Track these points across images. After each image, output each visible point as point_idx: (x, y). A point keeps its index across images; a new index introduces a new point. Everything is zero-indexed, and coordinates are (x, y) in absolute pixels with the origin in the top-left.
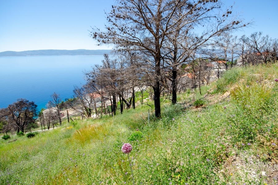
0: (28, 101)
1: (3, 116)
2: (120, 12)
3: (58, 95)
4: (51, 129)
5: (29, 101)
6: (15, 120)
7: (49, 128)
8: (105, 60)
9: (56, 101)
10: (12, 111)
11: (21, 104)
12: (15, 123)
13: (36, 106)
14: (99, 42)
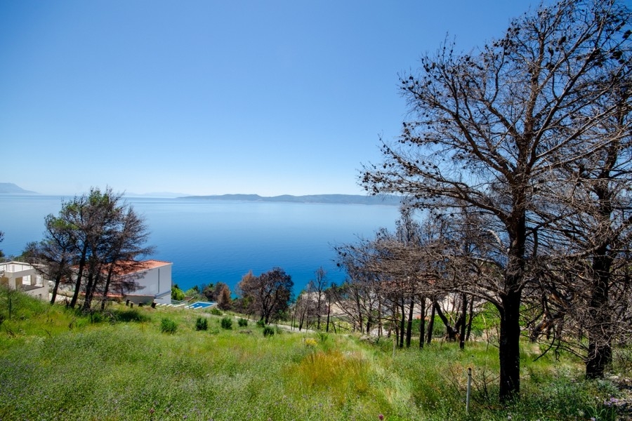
0: (284, 273)
1: (251, 288)
2: (431, 129)
3: (325, 272)
4: (303, 330)
5: (286, 274)
6: (262, 298)
7: (300, 328)
8: (402, 222)
9: (320, 283)
10: (262, 285)
11: (276, 275)
12: (261, 303)
13: (292, 284)
14: (367, 190)
